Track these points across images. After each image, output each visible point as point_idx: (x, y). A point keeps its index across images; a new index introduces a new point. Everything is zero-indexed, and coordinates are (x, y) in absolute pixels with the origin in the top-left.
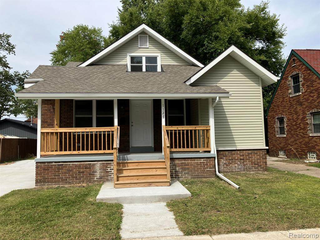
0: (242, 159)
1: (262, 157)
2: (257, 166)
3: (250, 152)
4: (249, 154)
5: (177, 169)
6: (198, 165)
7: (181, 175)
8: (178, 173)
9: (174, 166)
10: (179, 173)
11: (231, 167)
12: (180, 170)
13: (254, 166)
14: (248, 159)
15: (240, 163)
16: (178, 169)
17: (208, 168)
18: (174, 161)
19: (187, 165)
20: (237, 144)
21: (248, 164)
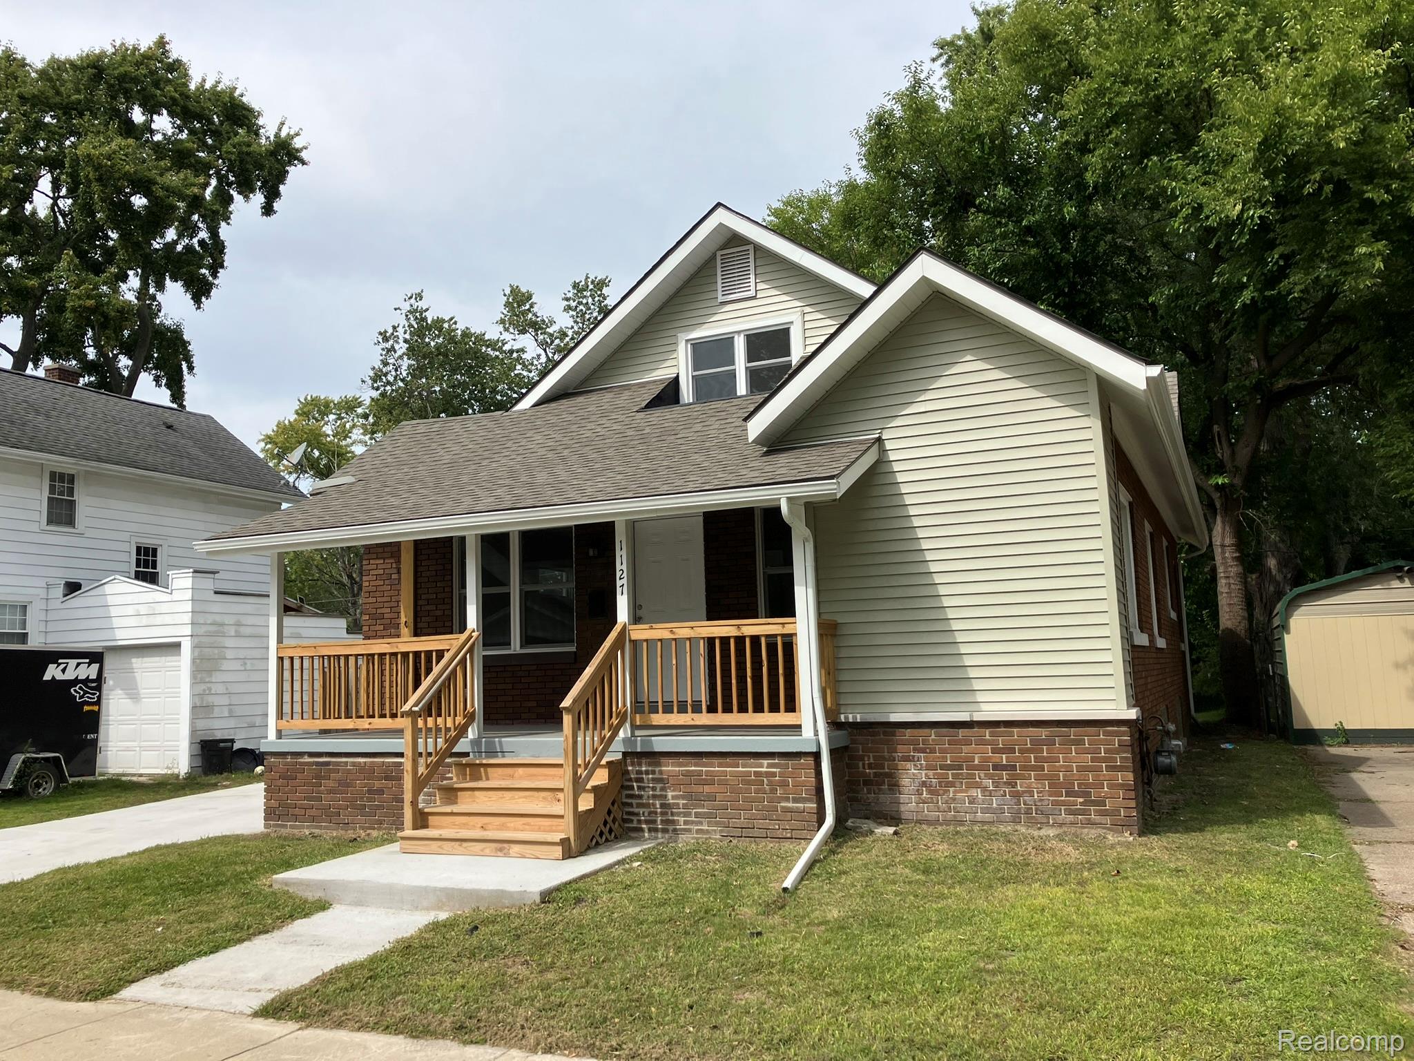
0: (1004, 768)
1: (1104, 760)
2: (1081, 804)
3: (1044, 733)
4: (1037, 743)
5: (670, 797)
6: (749, 783)
7: (686, 823)
8: (672, 814)
9: (659, 786)
10: (679, 814)
11: (954, 799)
12: (682, 802)
13: (1063, 803)
14: (1034, 768)
15: (996, 784)
16: (673, 797)
17: (787, 799)
18: (659, 764)
19: (705, 782)
20: (980, 697)
21: (1035, 789)
